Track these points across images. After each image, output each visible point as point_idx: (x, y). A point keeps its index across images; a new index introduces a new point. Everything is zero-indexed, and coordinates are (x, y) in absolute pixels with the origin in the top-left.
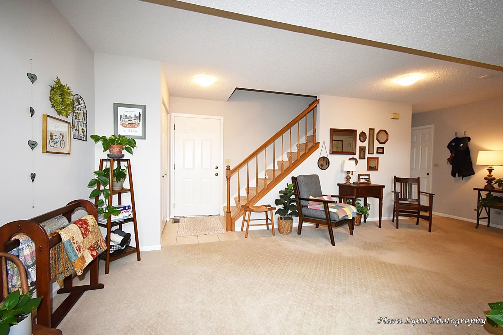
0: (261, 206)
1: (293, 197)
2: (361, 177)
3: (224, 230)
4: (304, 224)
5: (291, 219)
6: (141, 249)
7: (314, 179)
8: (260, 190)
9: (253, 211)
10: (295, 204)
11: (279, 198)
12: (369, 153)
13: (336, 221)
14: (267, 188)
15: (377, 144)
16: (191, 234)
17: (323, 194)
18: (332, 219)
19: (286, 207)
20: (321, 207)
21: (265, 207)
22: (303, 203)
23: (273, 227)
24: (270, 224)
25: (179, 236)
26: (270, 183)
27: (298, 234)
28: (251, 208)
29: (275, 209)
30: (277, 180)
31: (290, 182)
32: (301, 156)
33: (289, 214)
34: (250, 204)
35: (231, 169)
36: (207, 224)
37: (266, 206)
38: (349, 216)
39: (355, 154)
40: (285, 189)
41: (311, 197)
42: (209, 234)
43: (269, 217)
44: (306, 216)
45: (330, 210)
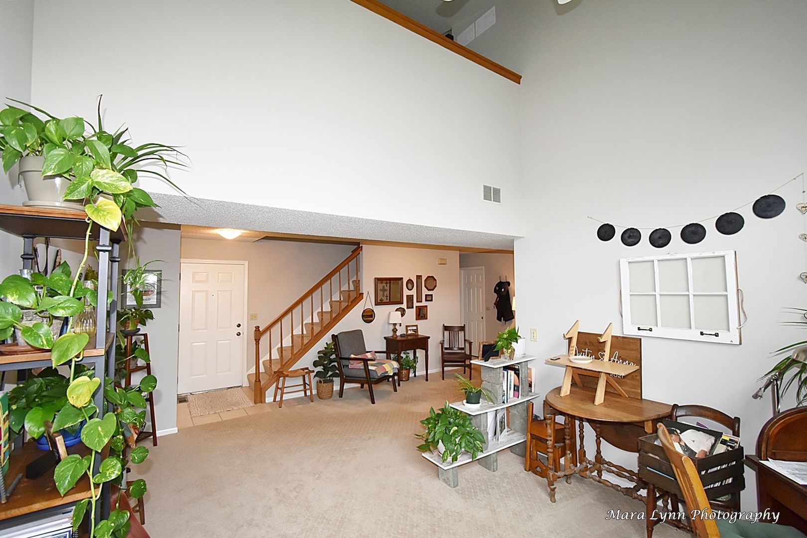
0: (298, 370)
1: (333, 356)
2: (409, 328)
3: (252, 404)
4: (346, 386)
5: (332, 381)
6: (159, 433)
7: (357, 336)
8: (297, 351)
9: (287, 376)
10: (336, 364)
11: (318, 359)
12: (417, 302)
13: (375, 379)
14: (304, 349)
15: (425, 292)
16: (209, 412)
17: (367, 350)
18: (371, 377)
19: (326, 369)
20: (361, 365)
21: (302, 371)
22: (344, 362)
23: (311, 392)
24: (308, 389)
25: (194, 417)
26: (309, 342)
27: (340, 397)
28: (286, 374)
29: (313, 371)
30: (316, 338)
31: (330, 341)
32: (344, 309)
33: (329, 376)
34: (285, 368)
35: (261, 330)
36: (227, 399)
37: (303, 369)
38: (389, 372)
39: (403, 303)
40: (324, 349)
41: (352, 356)
42: (233, 409)
43: (307, 382)
44: (349, 377)
45: (370, 368)
